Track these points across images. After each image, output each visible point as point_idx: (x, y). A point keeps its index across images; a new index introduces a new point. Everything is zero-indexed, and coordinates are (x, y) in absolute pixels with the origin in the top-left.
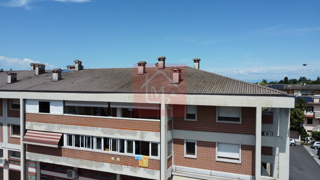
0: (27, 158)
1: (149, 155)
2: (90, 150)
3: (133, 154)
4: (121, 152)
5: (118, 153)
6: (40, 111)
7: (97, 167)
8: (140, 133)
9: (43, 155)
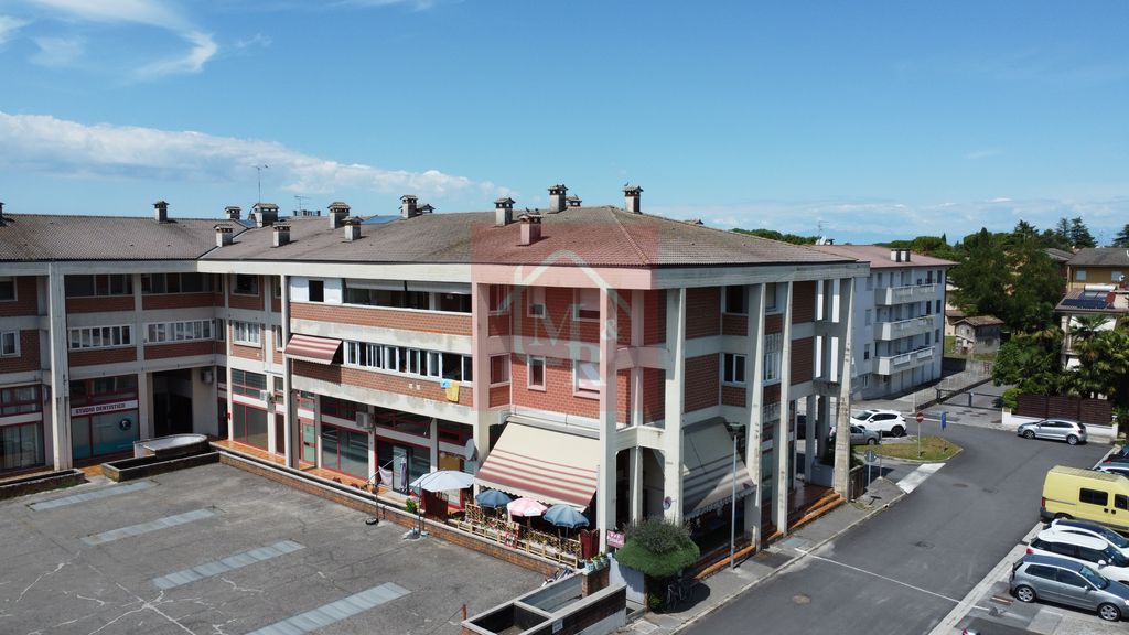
0: (294, 387)
1: (460, 380)
2: (379, 370)
3: (439, 378)
4: (422, 374)
5: (417, 375)
6: (311, 299)
7: (389, 403)
8: (448, 338)
9: (315, 380)
